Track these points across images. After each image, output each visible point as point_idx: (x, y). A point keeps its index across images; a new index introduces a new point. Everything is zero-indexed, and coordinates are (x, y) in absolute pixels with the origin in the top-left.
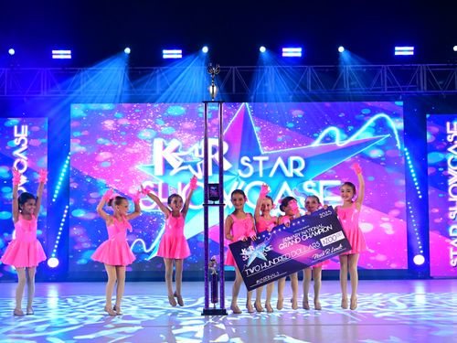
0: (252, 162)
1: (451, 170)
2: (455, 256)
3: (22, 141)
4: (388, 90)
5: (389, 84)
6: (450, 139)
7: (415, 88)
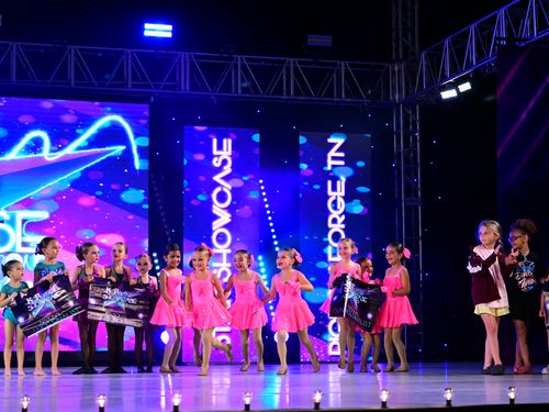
1: (217, 208)
4: (134, 86)
5: (135, 78)
6: (216, 163)
7: (173, 87)
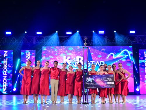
0: (90, 62)
3: (29, 56)
5: (128, 41)
6: (145, 56)
7: (135, 42)
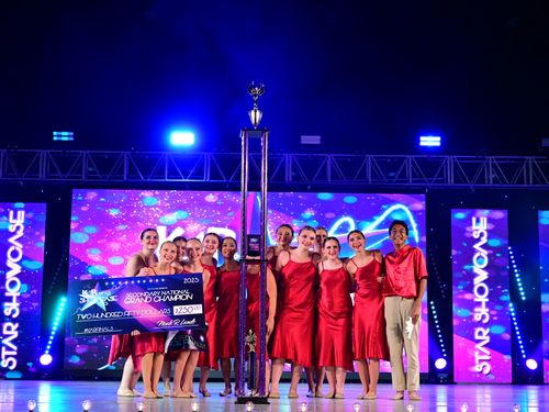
1: (477, 268)
2: (481, 361)
3: (18, 228)
4: (413, 182)
5: (414, 176)
6: (476, 235)
7: (442, 181)
